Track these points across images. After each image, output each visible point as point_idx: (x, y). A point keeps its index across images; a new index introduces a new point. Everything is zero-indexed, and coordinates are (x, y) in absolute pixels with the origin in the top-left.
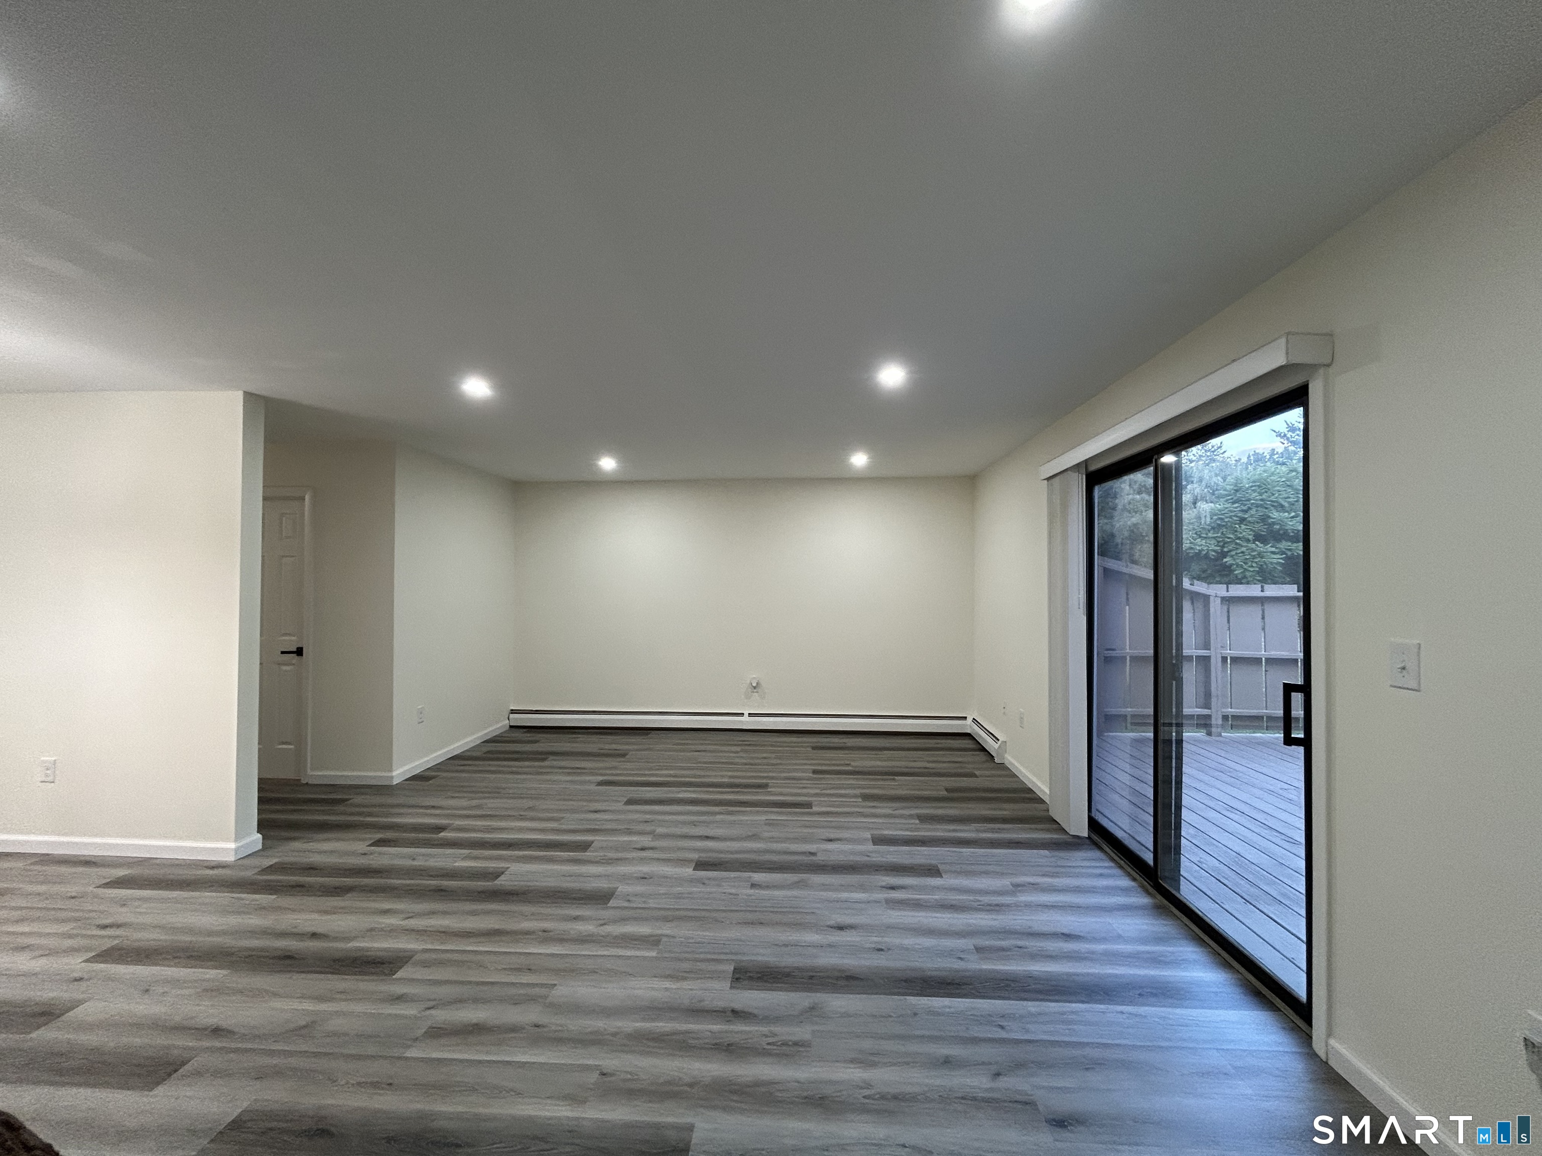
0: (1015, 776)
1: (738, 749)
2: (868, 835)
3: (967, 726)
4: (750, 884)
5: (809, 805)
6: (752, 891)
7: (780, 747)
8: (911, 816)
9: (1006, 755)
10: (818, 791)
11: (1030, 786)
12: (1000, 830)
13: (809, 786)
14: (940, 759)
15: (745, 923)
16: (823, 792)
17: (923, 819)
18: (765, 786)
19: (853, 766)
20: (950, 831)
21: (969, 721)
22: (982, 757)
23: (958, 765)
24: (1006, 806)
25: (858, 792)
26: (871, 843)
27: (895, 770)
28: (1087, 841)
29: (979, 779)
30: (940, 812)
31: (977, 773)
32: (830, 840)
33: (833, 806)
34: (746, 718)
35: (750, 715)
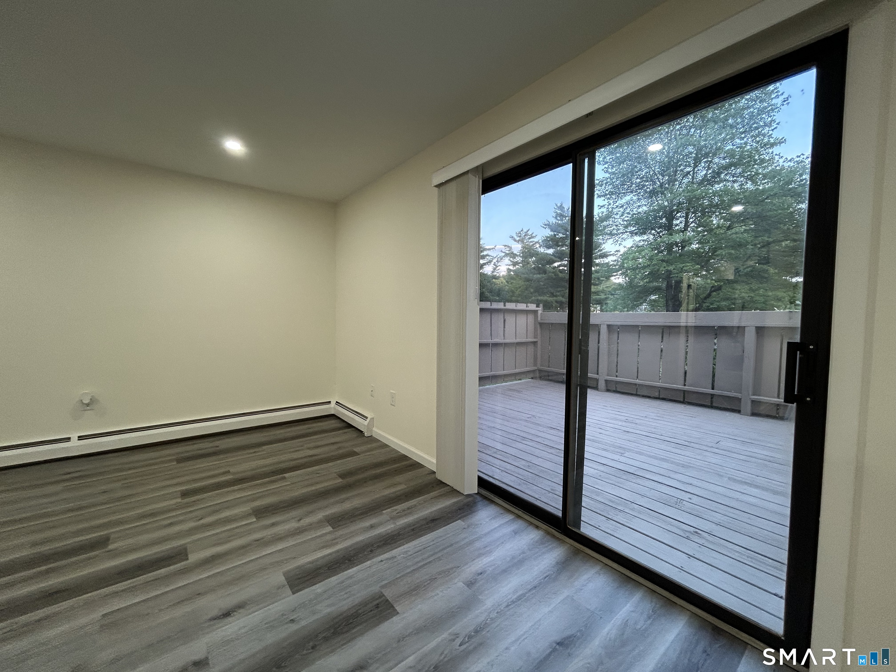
0: (386, 446)
1: (59, 487)
2: (280, 577)
3: (332, 409)
5: (182, 555)
7: (130, 469)
8: (320, 524)
9: (374, 429)
11: (403, 452)
12: (409, 511)
13: (181, 518)
14: (319, 443)
16: (202, 522)
17: (334, 522)
18: (103, 542)
19: (234, 474)
21: (333, 404)
22: (350, 434)
23: (335, 447)
24: (399, 479)
26: (289, 591)
27: (283, 466)
28: (478, 498)
29: (361, 456)
30: (347, 506)
31: (356, 450)
32: (227, 614)
34: (75, 442)
35: (80, 438)
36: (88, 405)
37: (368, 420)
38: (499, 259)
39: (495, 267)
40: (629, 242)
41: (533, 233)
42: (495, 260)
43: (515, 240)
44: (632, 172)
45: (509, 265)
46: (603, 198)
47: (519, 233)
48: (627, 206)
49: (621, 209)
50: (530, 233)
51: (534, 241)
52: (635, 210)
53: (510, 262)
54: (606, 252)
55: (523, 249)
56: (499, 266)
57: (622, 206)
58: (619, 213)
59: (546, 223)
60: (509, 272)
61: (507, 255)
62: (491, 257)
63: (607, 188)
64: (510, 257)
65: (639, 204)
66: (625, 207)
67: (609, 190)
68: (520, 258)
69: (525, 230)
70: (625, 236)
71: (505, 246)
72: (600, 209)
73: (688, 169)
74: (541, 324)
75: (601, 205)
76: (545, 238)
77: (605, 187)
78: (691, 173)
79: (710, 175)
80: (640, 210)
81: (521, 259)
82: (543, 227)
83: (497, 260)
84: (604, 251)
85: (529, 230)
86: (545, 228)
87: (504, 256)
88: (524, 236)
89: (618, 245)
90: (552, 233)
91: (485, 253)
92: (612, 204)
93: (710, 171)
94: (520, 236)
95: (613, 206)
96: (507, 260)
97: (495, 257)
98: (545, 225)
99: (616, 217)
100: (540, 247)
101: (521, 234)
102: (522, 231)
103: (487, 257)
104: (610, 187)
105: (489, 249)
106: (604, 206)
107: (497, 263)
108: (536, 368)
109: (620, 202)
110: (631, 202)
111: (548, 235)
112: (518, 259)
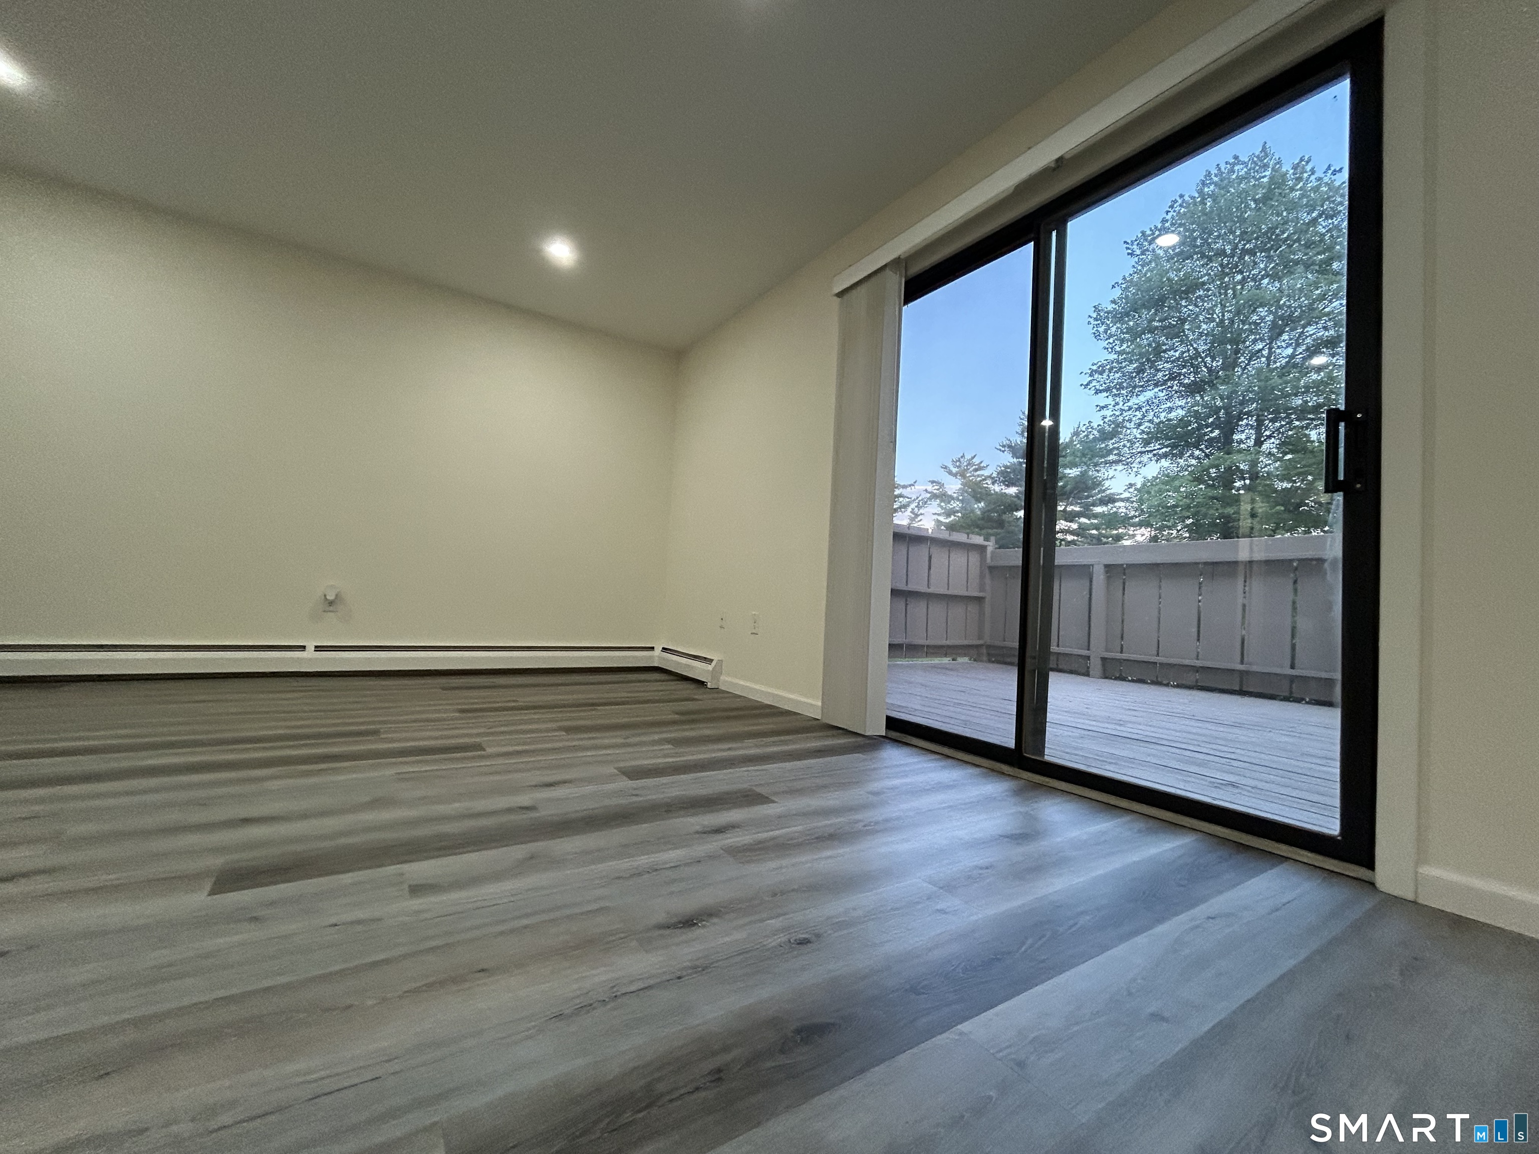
0: (740, 696)
2: (611, 770)
3: (656, 658)
4: (406, 886)
5: (478, 747)
6: (416, 903)
9: (722, 677)
10: (482, 730)
12: (785, 743)
15: (430, 986)
16: (493, 730)
17: (676, 742)
20: (724, 750)
21: (658, 652)
24: (771, 720)
25: (554, 725)
26: (626, 779)
28: (886, 741)
32: (550, 785)
33: (524, 744)
34: (310, 653)
35: (318, 648)
36: (331, 603)
37: (714, 663)
38: (921, 503)
39: (913, 516)
40: (1152, 469)
41: (981, 462)
42: (913, 506)
43: (950, 473)
44: (1158, 351)
45: (939, 515)
46: (1105, 394)
47: (957, 461)
48: (1148, 407)
49: (1139, 414)
50: (976, 461)
51: (983, 475)
52: (1163, 415)
53: (940, 509)
54: (1113, 494)
55: (964, 487)
56: (921, 514)
57: (1139, 408)
58: (1134, 419)
59: (1004, 443)
60: (938, 526)
61: (934, 496)
62: (908, 500)
63: (1111, 378)
64: (941, 501)
65: (1169, 404)
66: (1144, 410)
67: (1116, 381)
68: (958, 503)
69: (968, 457)
70: (1145, 458)
71: (933, 482)
72: (1100, 410)
73: (1260, 346)
74: (992, 569)
75: (1102, 404)
76: (1003, 469)
77: (1108, 376)
78: (1265, 352)
79: (1301, 356)
80: (1172, 415)
81: (960, 505)
82: (1000, 450)
83: (916, 504)
84: (1108, 492)
85: (975, 456)
86: (1003, 452)
87: (930, 499)
88: (967, 466)
89: (1133, 474)
90: (1015, 460)
91: (897, 492)
92: (1121, 403)
93: (1300, 350)
94: (959, 467)
95: (1123, 408)
96: (934, 507)
97: (914, 500)
98: (1004, 446)
99: (1128, 425)
100: (993, 483)
101: (960, 462)
102: (962, 457)
103: (901, 499)
104: (1117, 375)
105: (904, 487)
106: (1106, 406)
107: (916, 509)
108: (981, 642)
109: (1134, 401)
110: (1154, 401)
111: (1009, 464)
112: (955, 505)
